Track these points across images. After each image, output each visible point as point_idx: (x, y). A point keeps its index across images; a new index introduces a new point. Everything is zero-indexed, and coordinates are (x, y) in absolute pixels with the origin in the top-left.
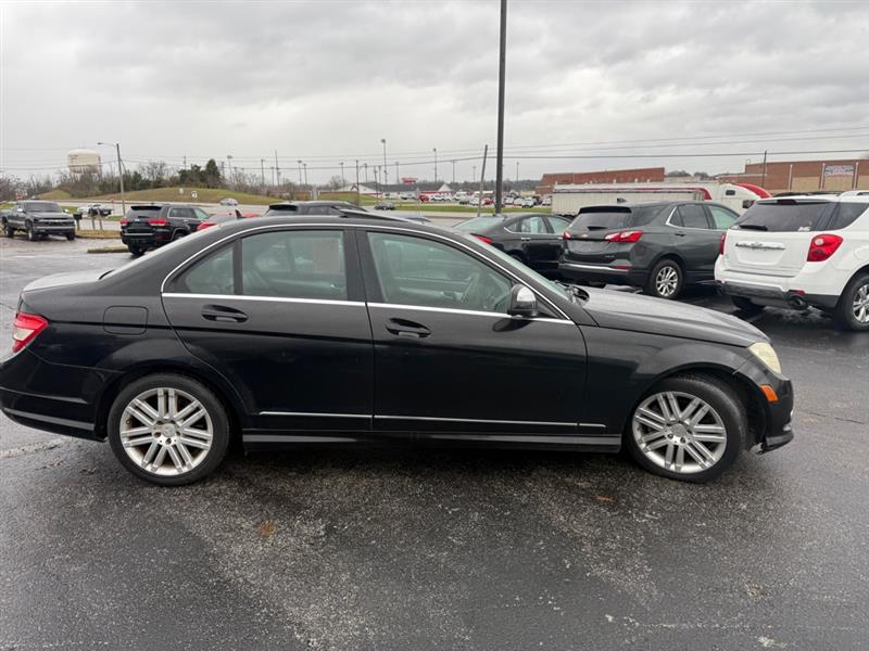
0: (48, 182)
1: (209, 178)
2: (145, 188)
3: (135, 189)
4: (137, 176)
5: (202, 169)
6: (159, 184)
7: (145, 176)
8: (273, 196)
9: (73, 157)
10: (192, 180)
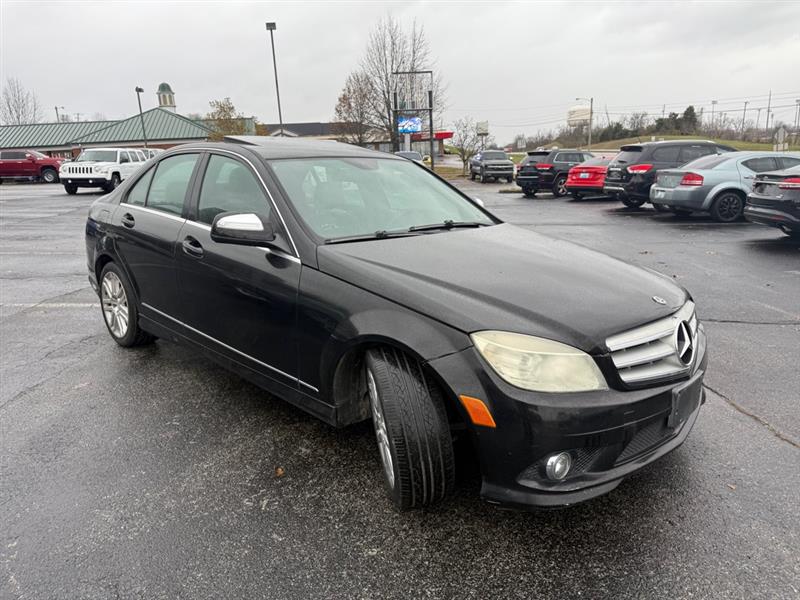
0: (550, 136)
1: (684, 126)
2: (623, 138)
3: (614, 139)
4: (619, 126)
5: (679, 116)
6: (636, 133)
7: (627, 126)
8: (749, 141)
9: (572, 113)
10: (667, 128)
